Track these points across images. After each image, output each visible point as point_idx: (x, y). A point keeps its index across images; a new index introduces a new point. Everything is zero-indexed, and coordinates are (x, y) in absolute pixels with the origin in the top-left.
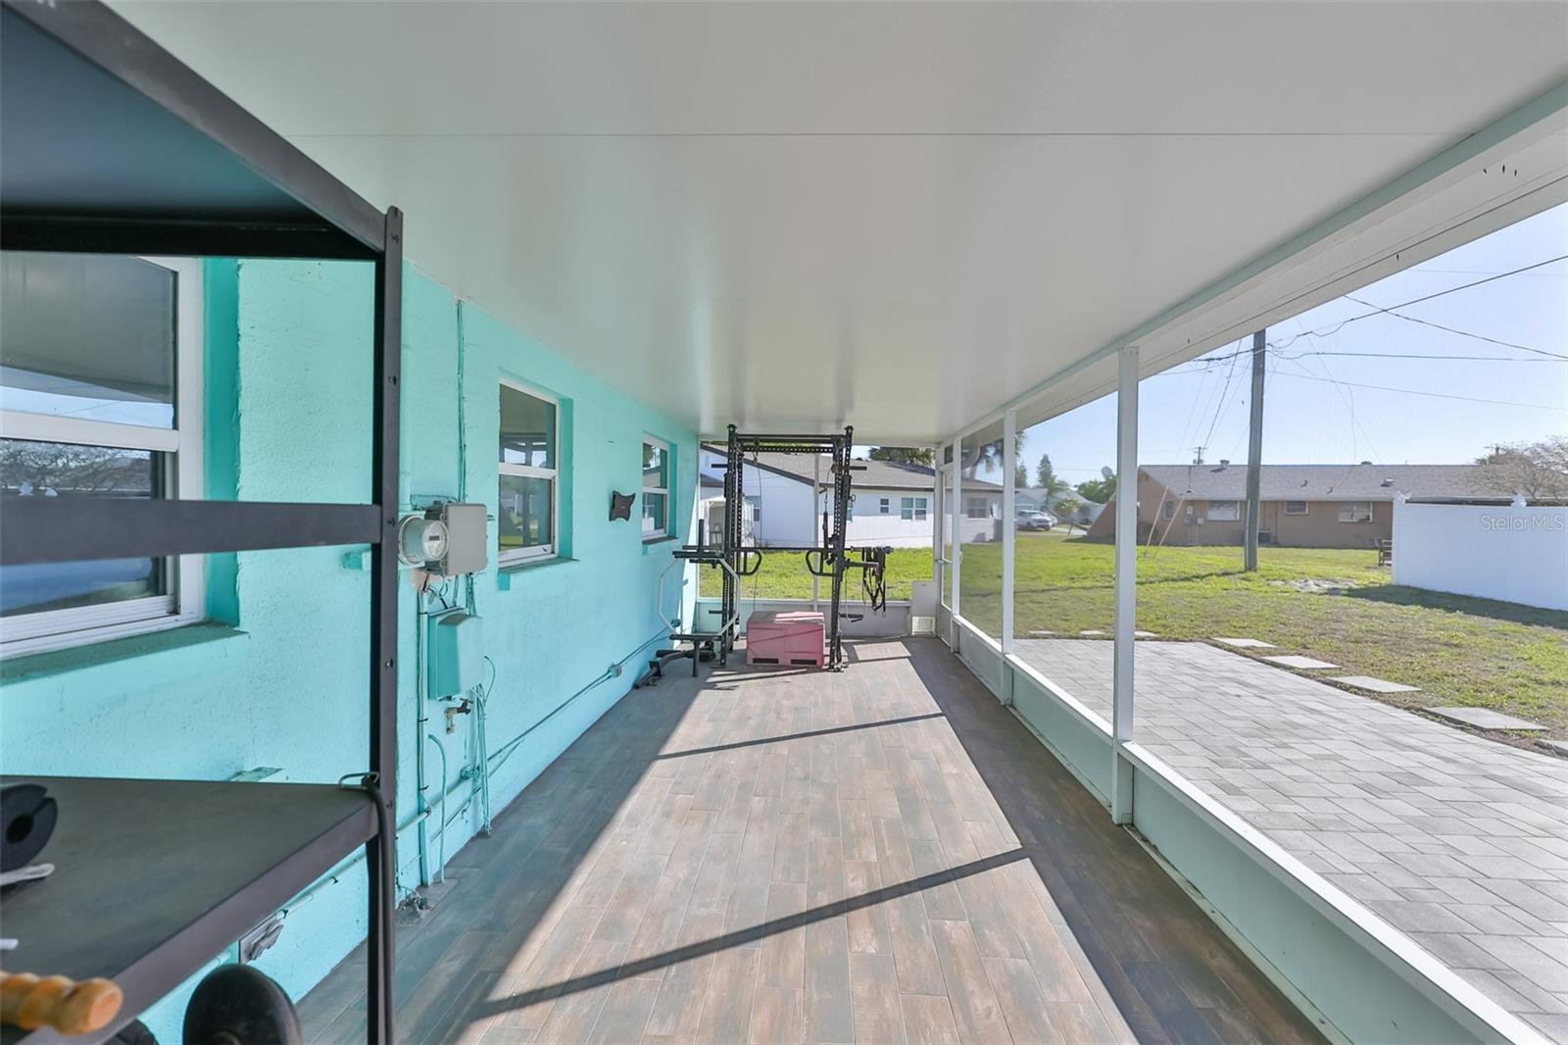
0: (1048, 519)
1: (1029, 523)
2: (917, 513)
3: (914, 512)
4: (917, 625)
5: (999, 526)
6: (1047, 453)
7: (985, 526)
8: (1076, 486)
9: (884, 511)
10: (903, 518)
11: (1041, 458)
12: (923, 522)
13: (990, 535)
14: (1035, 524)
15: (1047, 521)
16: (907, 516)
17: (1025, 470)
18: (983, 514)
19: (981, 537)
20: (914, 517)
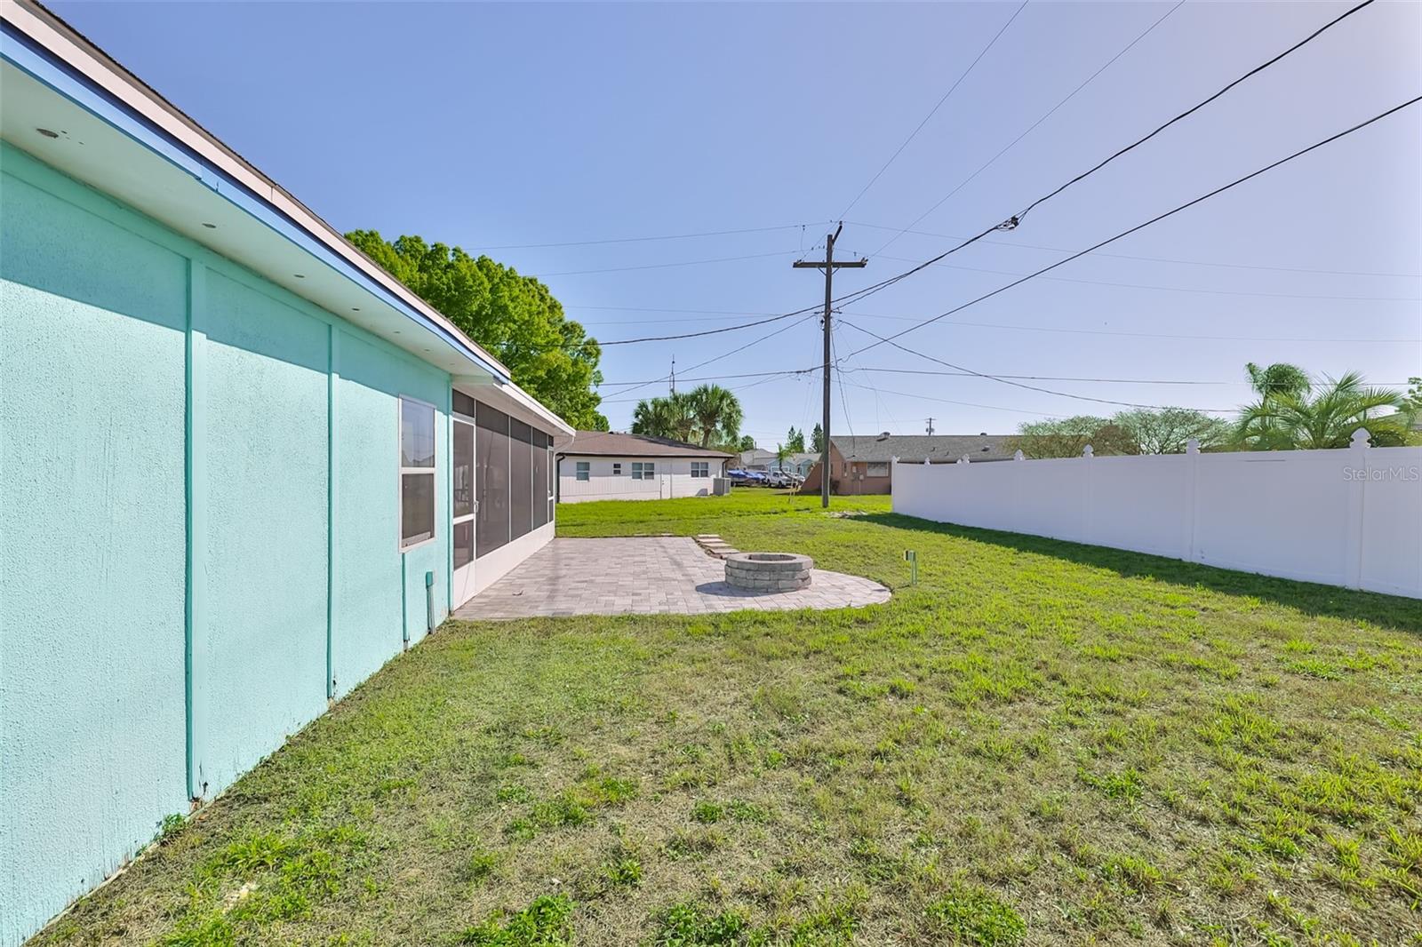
2: (646, 474)
3: (643, 473)
5: (717, 483)
7: (707, 484)
9: (617, 473)
10: (633, 478)
12: (651, 481)
13: (711, 490)
16: (637, 476)
18: (705, 474)
19: (703, 492)
20: (643, 477)
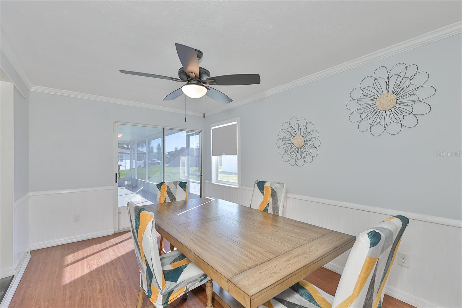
0: (160, 162)
1: (154, 163)
4: (126, 183)
5: (145, 163)
6: (159, 143)
7: (141, 163)
8: (167, 153)
11: (158, 144)
13: (142, 166)
14: (156, 163)
15: (159, 162)
17: (153, 148)
18: (141, 160)
19: (140, 167)
20: (119, 161)
